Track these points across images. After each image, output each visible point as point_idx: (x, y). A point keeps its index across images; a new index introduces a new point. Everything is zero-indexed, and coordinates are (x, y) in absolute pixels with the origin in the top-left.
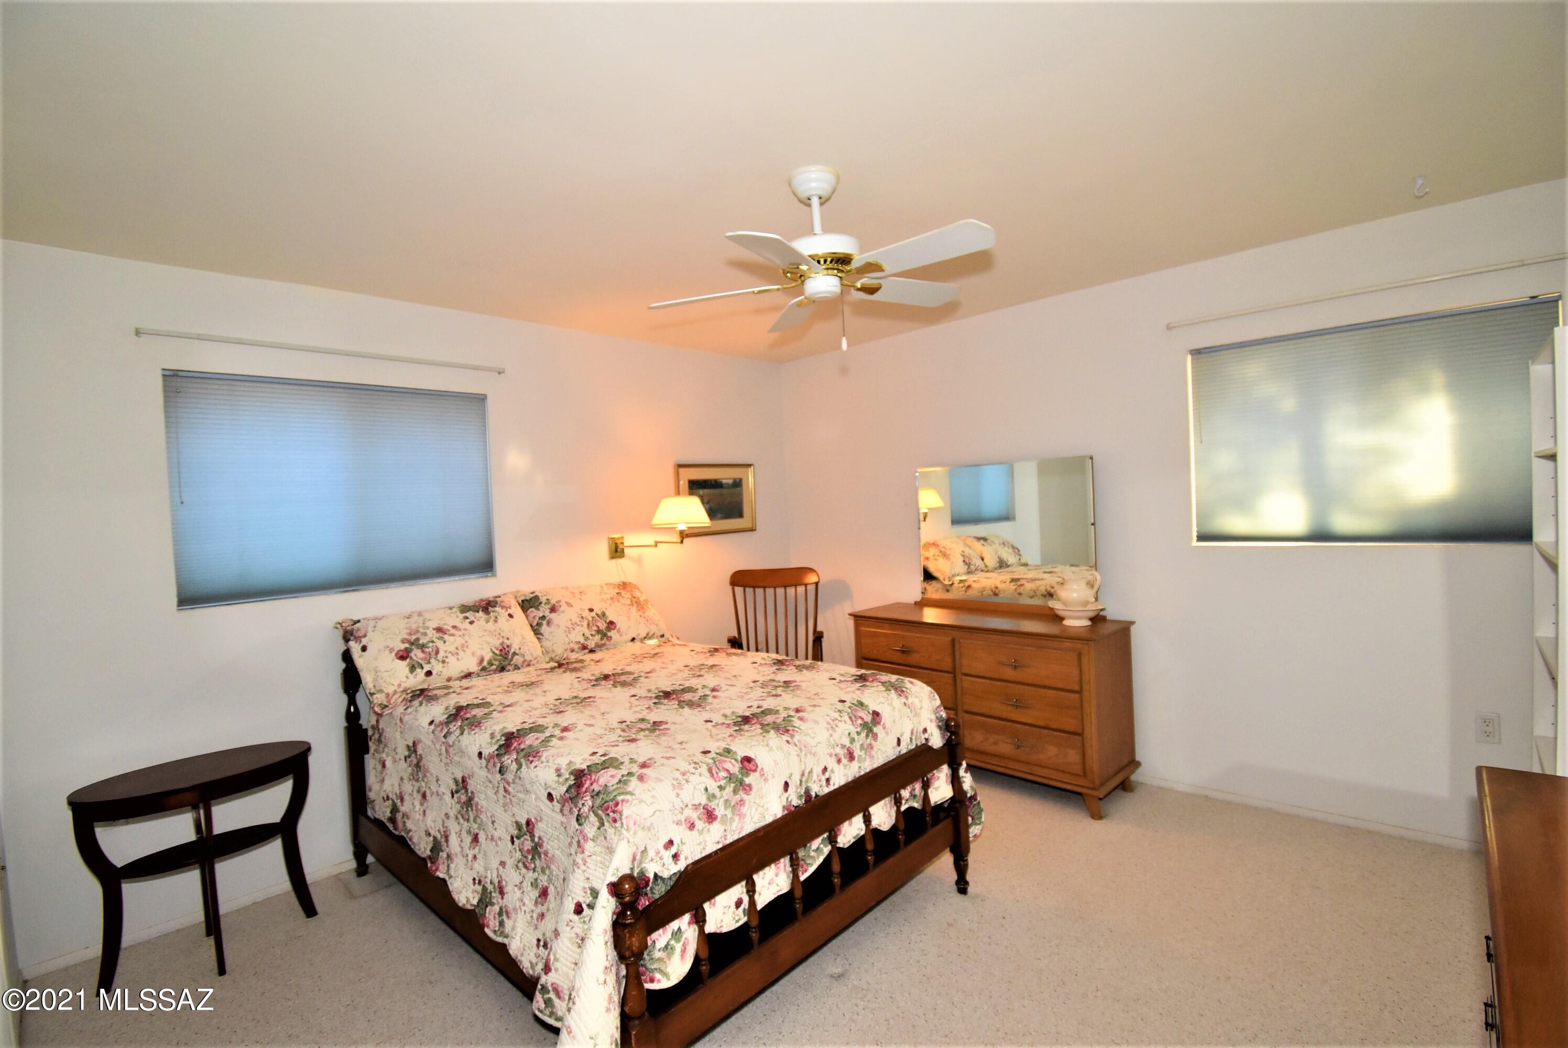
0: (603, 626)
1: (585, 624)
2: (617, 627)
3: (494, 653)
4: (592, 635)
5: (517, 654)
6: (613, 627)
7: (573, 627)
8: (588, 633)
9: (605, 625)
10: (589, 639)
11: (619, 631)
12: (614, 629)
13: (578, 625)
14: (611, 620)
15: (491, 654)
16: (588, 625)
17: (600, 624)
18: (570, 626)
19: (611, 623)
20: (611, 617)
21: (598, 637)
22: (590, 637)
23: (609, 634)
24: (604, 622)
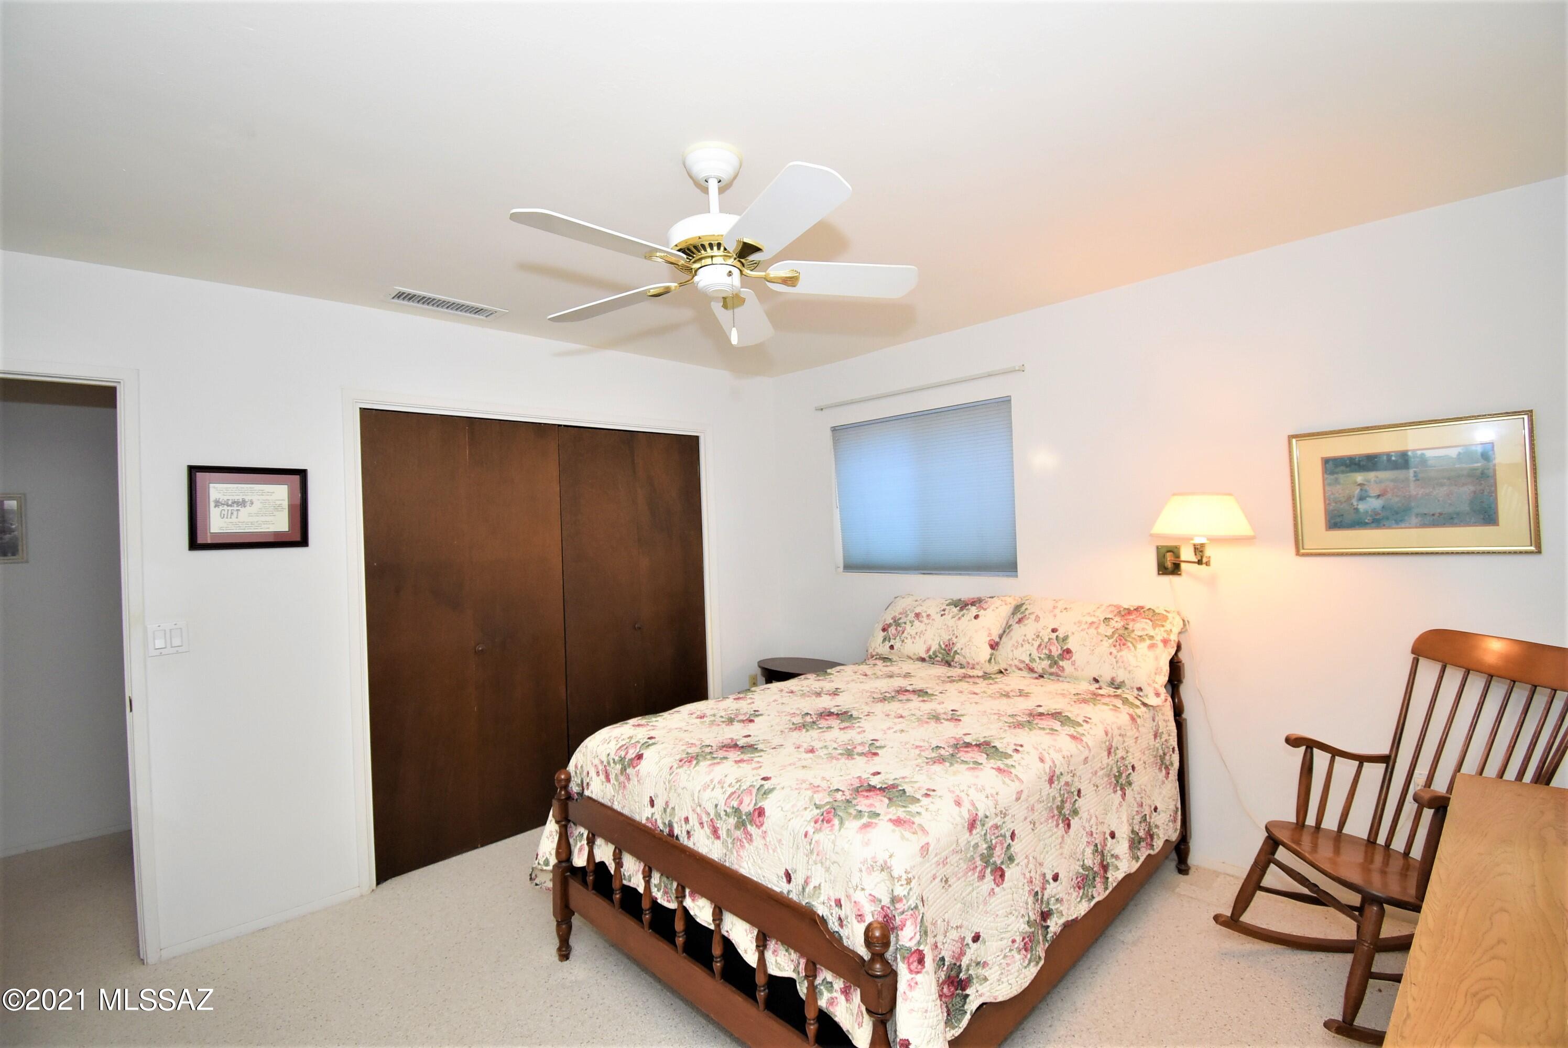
0: (1056, 651)
1: (1036, 644)
2: (1073, 658)
3: (940, 645)
4: (1040, 658)
5: (958, 654)
6: (1068, 657)
7: (1023, 643)
8: (1035, 655)
9: (1060, 652)
10: (1036, 662)
11: (1073, 664)
12: (1069, 659)
13: (1029, 643)
14: (1069, 647)
15: (937, 646)
16: (1040, 646)
17: (1054, 649)
18: (1021, 642)
19: (1068, 651)
20: (1070, 645)
21: (1046, 663)
22: (1037, 659)
23: (1061, 663)
24: (1059, 648)
